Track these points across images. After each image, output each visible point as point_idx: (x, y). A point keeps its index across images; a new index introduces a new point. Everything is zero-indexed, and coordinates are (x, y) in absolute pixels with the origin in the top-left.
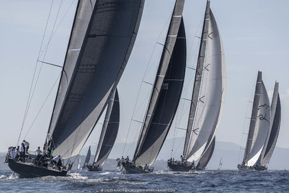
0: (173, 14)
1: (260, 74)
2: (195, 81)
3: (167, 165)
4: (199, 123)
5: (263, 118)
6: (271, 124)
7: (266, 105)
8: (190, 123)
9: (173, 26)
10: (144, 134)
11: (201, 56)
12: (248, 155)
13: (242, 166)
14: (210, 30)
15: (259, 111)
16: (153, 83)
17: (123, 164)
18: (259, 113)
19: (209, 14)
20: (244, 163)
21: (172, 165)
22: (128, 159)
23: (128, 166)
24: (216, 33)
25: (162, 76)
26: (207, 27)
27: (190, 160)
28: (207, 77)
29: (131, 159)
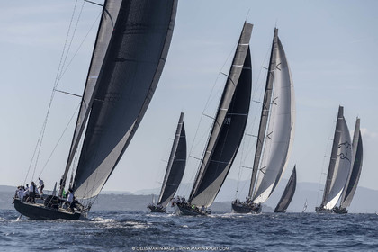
0: (239, 42)
1: (341, 109)
2: (262, 115)
3: (231, 207)
4: (265, 160)
5: (344, 157)
6: (353, 163)
7: (347, 143)
8: (256, 161)
9: (239, 55)
10: (202, 171)
11: (268, 89)
12: (327, 198)
13: (321, 209)
14: (278, 60)
15: (339, 150)
16: (214, 116)
18: (339, 151)
19: (277, 43)
20: (323, 206)
21: (237, 207)
22: (184, 199)
23: (184, 208)
24: (284, 64)
25: (225, 109)
26: (275, 58)
27: (256, 202)
28: (275, 111)
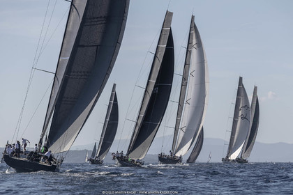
0: (163, 27)
1: (241, 79)
2: (182, 85)
3: (157, 158)
4: (184, 121)
5: (244, 118)
6: (251, 122)
7: (246, 106)
8: (178, 122)
9: (162, 37)
10: (136, 131)
11: (187, 64)
12: (231, 150)
13: (226, 160)
14: (194, 41)
15: (240, 112)
16: (145, 87)
17: (118, 158)
18: (240, 113)
19: (193, 27)
20: (228, 157)
21: (162, 159)
22: (122, 153)
23: (122, 160)
24: (199, 44)
25: (153, 81)
26: (192, 39)
27: (178, 155)
28: (192, 82)
29: (125, 153)
